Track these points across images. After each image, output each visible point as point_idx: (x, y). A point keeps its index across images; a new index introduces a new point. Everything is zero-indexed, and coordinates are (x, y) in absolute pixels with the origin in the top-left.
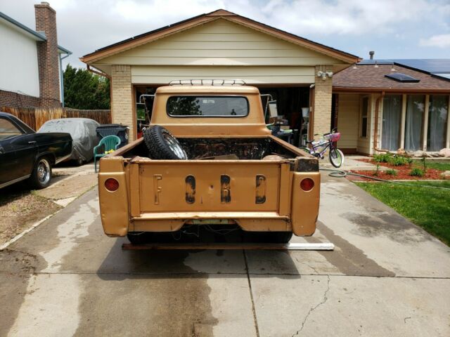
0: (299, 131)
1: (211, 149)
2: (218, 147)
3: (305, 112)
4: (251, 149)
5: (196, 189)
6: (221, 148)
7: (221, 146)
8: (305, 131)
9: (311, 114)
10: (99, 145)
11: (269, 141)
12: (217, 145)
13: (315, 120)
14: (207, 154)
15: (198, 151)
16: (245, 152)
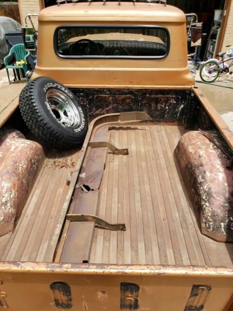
0: (207, 36)
1: (115, 101)
2: (124, 100)
3: (217, 14)
4: (166, 102)
5: (73, 296)
6: (128, 101)
7: (129, 98)
8: (214, 36)
9: (224, 18)
10: (10, 54)
11: (193, 95)
12: (123, 96)
13: (228, 26)
14: (111, 107)
15: (98, 104)
16: (159, 106)
